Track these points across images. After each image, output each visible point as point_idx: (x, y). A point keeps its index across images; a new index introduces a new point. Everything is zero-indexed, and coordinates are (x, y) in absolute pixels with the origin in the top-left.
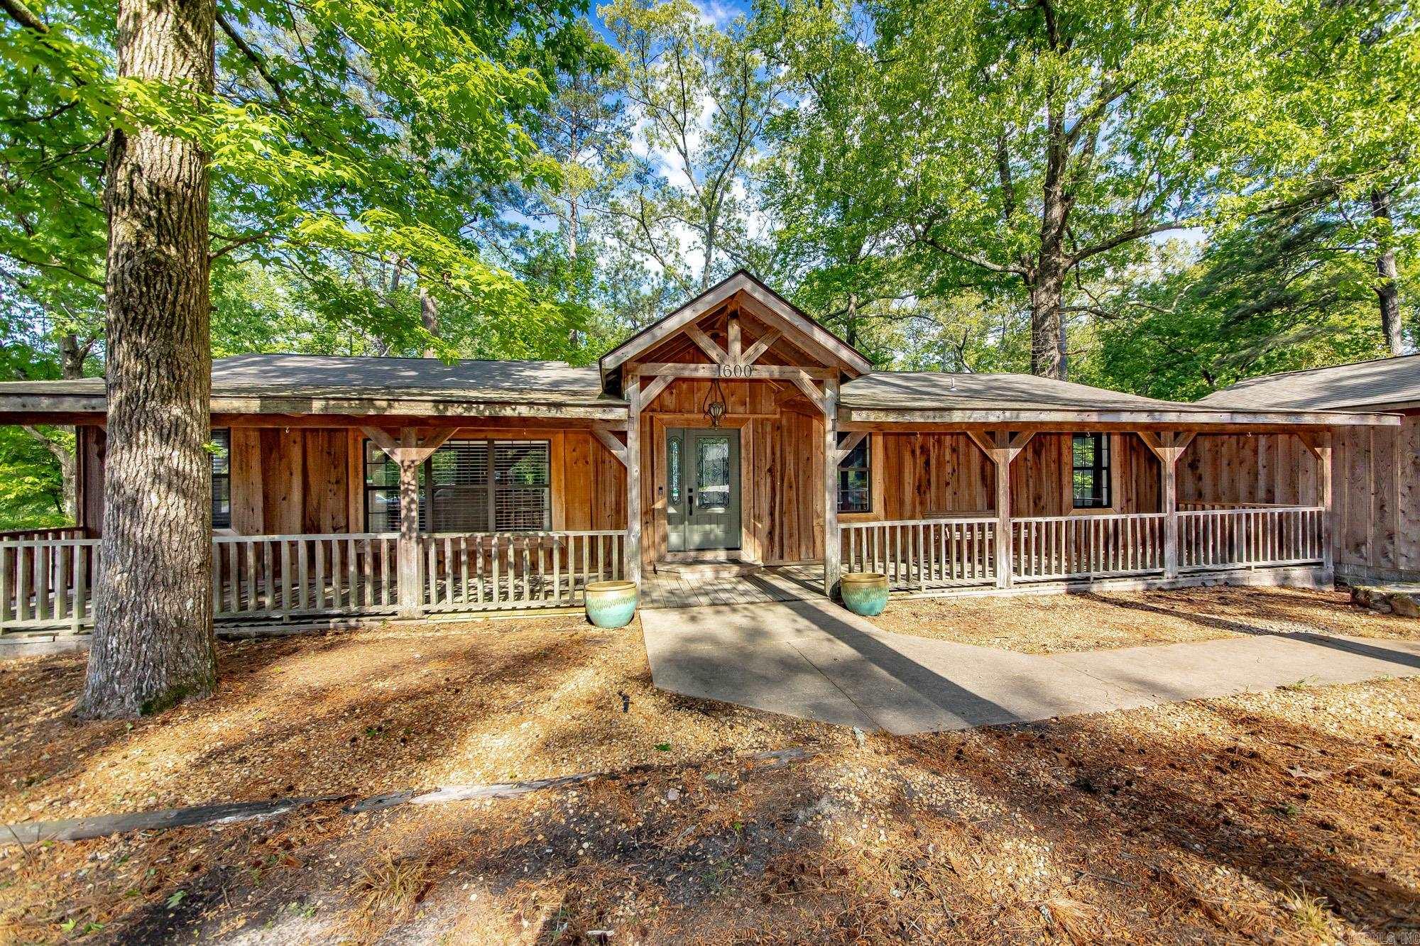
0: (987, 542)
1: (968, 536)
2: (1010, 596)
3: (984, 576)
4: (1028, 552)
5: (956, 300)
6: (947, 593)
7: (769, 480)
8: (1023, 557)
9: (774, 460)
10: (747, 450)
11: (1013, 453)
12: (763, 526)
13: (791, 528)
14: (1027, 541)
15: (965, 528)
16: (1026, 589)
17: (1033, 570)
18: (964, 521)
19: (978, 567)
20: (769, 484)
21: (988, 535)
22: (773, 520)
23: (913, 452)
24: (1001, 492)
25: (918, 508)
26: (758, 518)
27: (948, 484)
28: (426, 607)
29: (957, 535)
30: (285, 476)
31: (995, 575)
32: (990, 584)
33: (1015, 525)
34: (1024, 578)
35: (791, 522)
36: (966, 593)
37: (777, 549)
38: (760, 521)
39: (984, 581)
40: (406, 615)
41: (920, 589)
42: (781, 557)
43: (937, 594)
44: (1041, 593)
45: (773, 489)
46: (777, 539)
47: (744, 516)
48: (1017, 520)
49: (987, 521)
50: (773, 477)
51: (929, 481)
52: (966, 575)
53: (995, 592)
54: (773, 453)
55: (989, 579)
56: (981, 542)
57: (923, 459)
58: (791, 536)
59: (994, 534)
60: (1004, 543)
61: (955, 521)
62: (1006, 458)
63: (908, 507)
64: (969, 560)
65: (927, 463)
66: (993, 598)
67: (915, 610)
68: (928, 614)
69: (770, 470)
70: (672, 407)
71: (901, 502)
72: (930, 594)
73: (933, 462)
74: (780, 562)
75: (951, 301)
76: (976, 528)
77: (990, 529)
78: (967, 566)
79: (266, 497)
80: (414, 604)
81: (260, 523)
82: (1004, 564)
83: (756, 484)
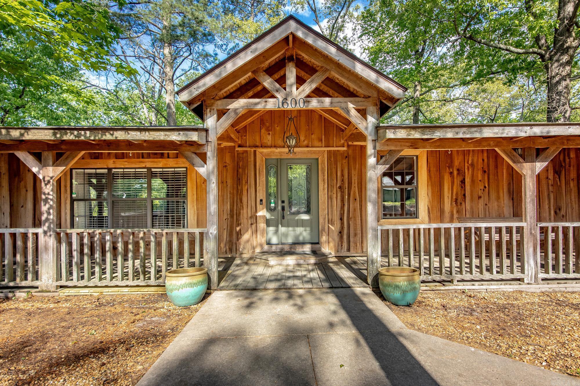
0: (515, 243)
1: (496, 237)
2: (538, 291)
3: (512, 272)
4: (555, 251)
5: (488, 85)
6: (477, 286)
7: (339, 195)
8: (551, 255)
9: (343, 180)
10: (323, 173)
11: (539, 166)
12: (334, 228)
13: (355, 230)
14: (555, 243)
15: (493, 230)
16: (554, 286)
17: (561, 268)
18: (493, 225)
19: (506, 262)
20: (339, 197)
21: (515, 237)
22: (342, 224)
23: (451, 173)
24: (528, 200)
25: (456, 216)
26: (331, 222)
27: (480, 197)
28: (60, 283)
29: (486, 237)
30: (23, 191)
31: (523, 271)
32: (519, 280)
33: (542, 228)
34: (552, 275)
35: (355, 224)
36: (494, 286)
37: (345, 245)
38: (332, 224)
39: (512, 276)
40: (45, 289)
41: (451, 281)
42: (349, 250)
43: (467, 287)
44: (570, 290)
45: (343, 201)
46: (345, 237)
47: (321, 220)
48: (544, 224)
49: (514, 225)
50: (342, 193)
51: (464, 195)
52: (495, 270)
53: (523, 287)
54: (342, 175)
55: (517, 275)
56: (509, 243)
57: (460, 178)
58: (356, 235)
59: (522, 237)
60: (531, 245)
61: (483, 225)
62: (533, 170)
63: (447, 214)
64: (498, 255)
65: (463, 182)
66: (521, 292)
67: (445, 302)
68: (457, 307)
69: (340, 187)
70: (269, 143)
71: (442, 211)
72: (461, 286)
73: (468, 180)
74: (348, 254)
75: (485, 86)
76: (504, 231)
77: (517, 232)
78: (495, 262)
79: (11, 206)
80: (50, 281)
81: (7, 221)
82: (532, 262)
83: (330, 198)
